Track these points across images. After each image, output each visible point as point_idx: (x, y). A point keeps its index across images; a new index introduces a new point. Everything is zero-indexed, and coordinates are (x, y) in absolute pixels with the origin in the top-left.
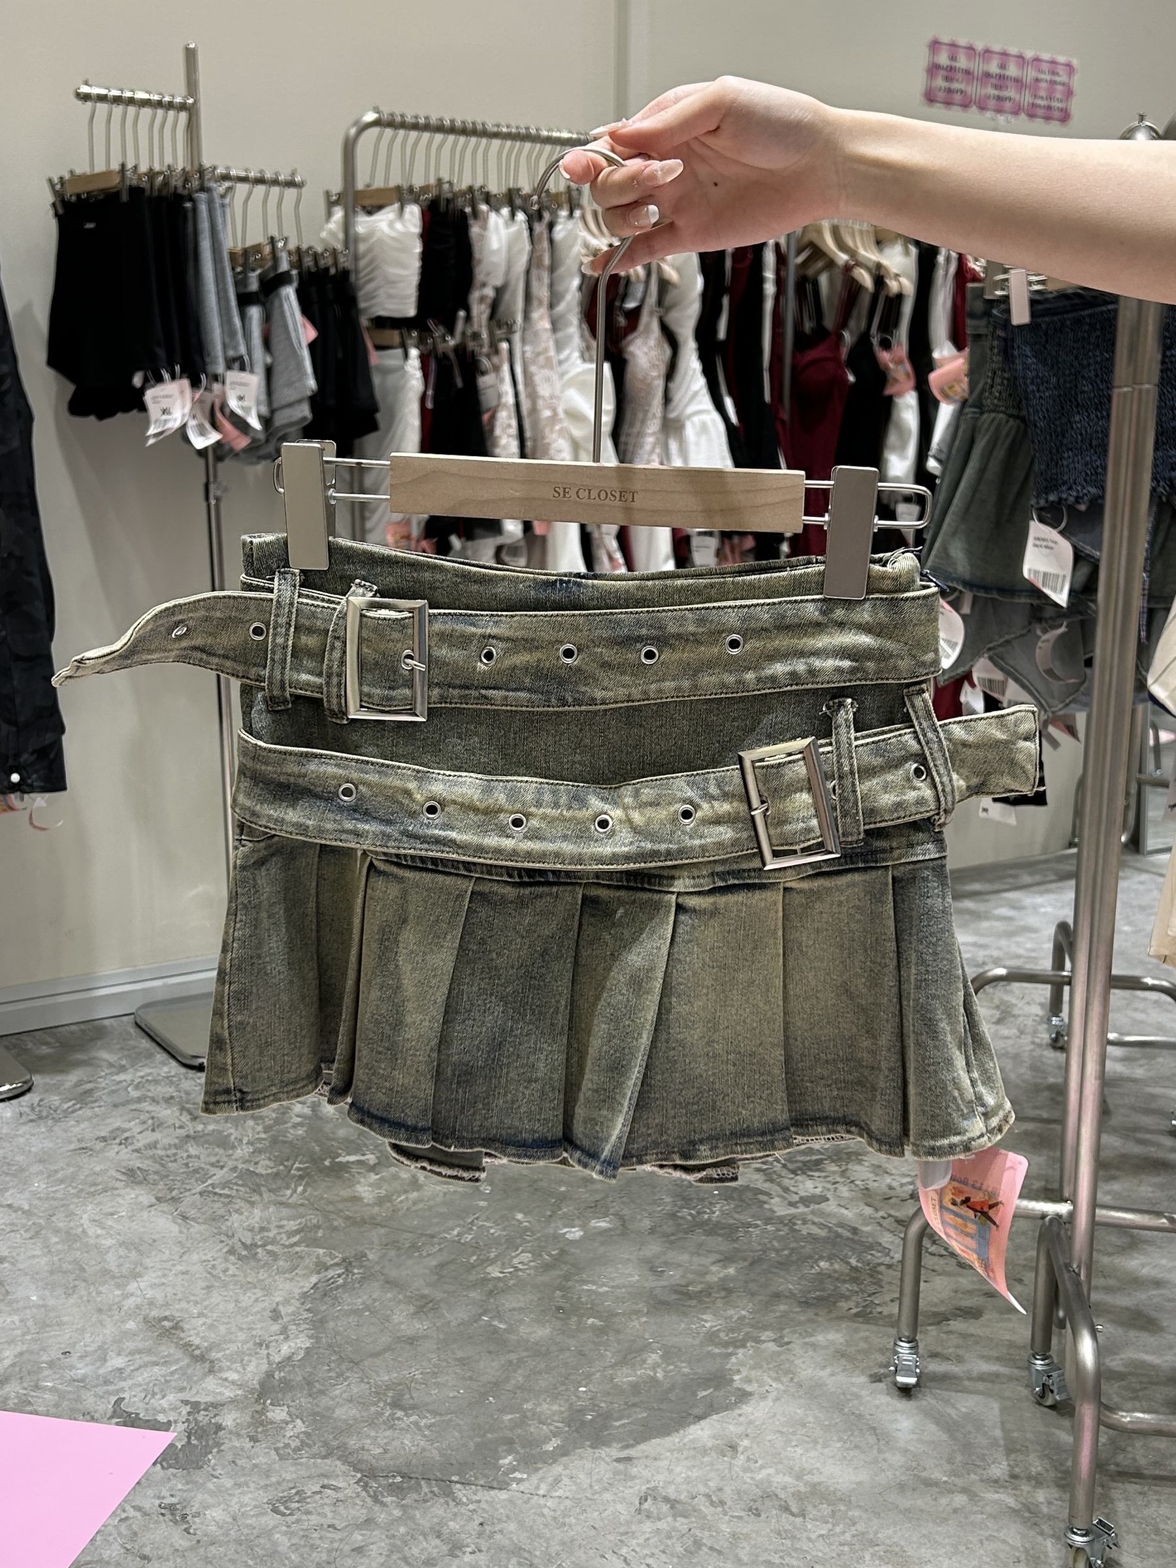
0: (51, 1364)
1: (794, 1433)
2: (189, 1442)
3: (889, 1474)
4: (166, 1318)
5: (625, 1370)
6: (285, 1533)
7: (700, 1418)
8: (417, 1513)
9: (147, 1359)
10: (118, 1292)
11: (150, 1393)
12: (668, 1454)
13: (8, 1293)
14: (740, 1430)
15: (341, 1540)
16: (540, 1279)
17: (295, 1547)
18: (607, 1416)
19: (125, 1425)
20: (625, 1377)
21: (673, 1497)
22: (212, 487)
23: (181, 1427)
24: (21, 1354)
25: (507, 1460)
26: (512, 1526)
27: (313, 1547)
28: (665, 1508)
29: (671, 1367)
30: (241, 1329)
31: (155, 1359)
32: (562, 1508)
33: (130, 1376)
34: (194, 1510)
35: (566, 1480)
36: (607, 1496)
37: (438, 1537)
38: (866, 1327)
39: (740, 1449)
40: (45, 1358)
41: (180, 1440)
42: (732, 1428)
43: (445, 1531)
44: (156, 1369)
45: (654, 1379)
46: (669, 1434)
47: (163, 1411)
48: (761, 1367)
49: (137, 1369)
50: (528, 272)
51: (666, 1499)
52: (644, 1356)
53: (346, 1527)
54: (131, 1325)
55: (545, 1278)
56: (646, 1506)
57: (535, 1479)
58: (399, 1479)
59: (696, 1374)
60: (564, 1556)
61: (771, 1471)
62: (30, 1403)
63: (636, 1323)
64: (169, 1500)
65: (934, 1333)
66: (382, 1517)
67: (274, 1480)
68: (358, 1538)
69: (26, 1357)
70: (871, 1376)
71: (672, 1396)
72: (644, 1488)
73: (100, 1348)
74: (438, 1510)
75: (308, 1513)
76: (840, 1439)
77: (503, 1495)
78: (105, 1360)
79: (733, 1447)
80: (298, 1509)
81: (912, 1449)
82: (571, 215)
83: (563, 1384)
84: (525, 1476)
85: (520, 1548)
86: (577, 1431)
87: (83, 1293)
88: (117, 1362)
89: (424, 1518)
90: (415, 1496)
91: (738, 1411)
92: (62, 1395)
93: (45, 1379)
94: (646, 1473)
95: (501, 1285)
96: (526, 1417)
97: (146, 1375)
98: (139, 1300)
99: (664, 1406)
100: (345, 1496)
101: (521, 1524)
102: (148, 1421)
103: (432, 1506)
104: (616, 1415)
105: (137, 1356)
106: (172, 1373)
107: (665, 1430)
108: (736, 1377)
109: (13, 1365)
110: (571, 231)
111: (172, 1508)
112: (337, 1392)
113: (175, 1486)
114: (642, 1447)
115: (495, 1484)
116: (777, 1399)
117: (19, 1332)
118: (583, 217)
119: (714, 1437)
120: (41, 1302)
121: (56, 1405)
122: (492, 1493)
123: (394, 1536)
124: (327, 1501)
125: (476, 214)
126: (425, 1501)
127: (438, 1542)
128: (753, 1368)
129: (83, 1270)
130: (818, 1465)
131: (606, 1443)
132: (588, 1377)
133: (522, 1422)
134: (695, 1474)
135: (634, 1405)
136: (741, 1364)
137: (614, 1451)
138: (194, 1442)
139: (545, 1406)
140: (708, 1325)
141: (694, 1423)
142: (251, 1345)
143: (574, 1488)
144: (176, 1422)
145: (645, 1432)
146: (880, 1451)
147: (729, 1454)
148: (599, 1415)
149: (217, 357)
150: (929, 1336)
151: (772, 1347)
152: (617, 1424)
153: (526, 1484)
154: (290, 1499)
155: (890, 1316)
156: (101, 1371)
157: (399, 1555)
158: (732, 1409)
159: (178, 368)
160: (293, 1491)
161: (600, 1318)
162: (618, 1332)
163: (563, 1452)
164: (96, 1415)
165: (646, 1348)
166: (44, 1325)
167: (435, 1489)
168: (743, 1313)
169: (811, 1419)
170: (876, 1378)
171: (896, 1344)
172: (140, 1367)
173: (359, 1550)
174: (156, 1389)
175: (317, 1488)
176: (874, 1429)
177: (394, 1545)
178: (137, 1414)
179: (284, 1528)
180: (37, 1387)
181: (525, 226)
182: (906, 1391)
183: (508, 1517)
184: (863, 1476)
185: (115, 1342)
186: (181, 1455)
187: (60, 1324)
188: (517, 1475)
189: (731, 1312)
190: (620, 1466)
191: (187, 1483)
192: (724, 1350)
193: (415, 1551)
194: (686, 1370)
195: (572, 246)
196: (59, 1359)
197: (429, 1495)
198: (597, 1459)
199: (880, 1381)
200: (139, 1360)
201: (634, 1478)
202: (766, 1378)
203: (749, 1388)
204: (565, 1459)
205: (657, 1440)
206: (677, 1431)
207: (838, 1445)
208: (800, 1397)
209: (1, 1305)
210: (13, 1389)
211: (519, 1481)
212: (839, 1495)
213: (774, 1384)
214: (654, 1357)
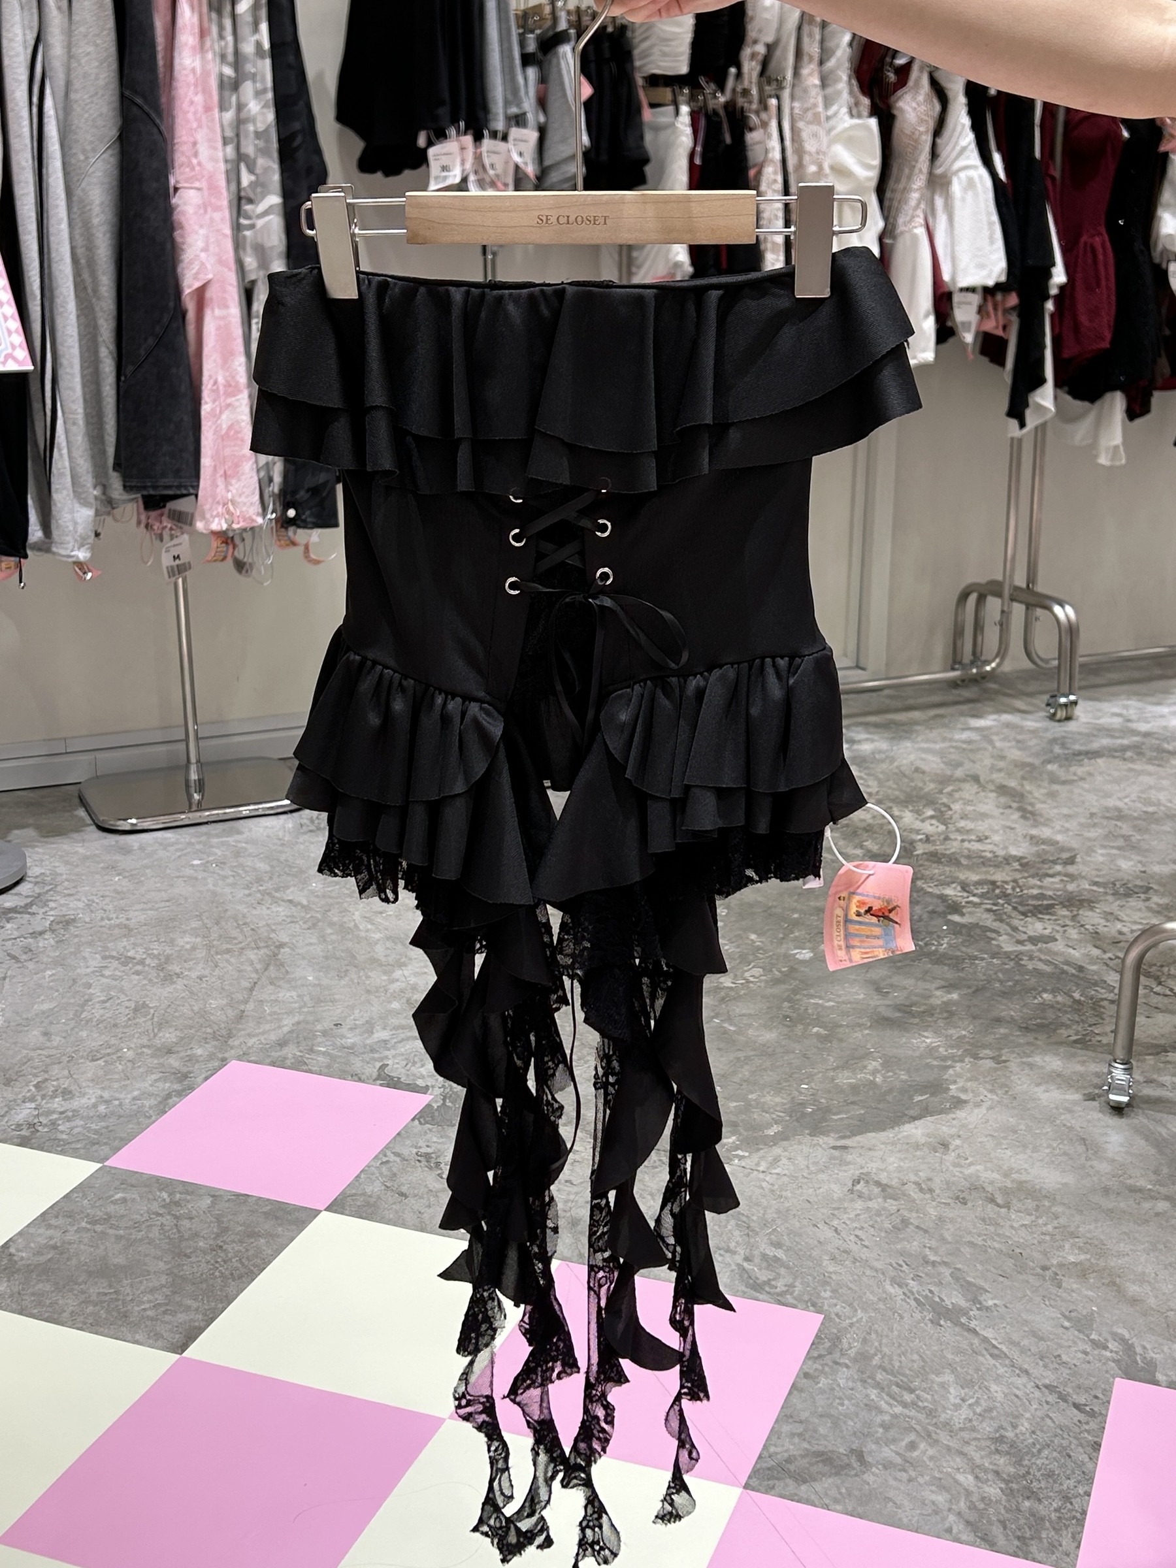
0: (325, 1033)
1: (1005, 1138)
2: (444, 1104)
3: (1095, 1179)
5: (846, 1073)
7: (915, 1118)
9: (409, 1034)
10: (385, 978)
11: (409, 1064)
12: (882, 1147)
13: (287, 972)
14: (954, 1131)
16: (769, 991)
18: (827, 1111)
19: (388, 1087)
20: (845, 1079)
21: (884, 1182)
23: (437, 1091)
24: (298, 1023)
25: (731, 1140)
28: (876, 1190)
29: (890, 1074)
32: (780, 1183)
33: (392, 1049)
35: (784, 1160)
36: (823, 1176)
38: (1085, 1052)
39: (952, 1147)
40: (319, 1028)
41: (436, 1102)
42: (945, 1129)
44: (417, 1043)
45: (873, 1083)
46: (884, 1130)
47: (421, 1080)
48: (977, 1080)
49: (400, 1042)
50: (799, 29)
51: (878, 1184)
52: (866, 1063)
54: (395, 1005)
55: (775, 990)
56: (858, 1187)
57: (756, 1157)
59: (913, 1081)
61: (980, 1167)
62: (305, 1063)
63: (859, 1034)
64: (425, 1150)
69: (302, 1026)
70: (1085, 1095)
72: (857, 1172)
73: (367, 1022)
76: (1049, 1146)
78: (372, 1033)
79: (945, 1145)
81: (1120, 1159)
83: (786, 1080)
84: (747, 1154)
86: (797, 1121)
87: (354, 976)
88: (381, 1035)
91: (952, 1116)
92: (333, 1058)
93: (319, 1045)
94: (860, 1161)
95: (733, 993)
96: (750, 1105)
97: (406, 1048)
98: (403, 985)
99: (881, 1106)
102: (407, 1087)
104: (834, 1110)
105: (399, 1032)
107: (880, 1127)
108: (952, 1087)
109: (291, 1032)
111: (427, 1156)
113: (430, 1139)
114: (857, 1138)
116: (991, 1108)
117: (296, 1005)
119: (928, 1135)
120: (316, 982)
121: (329, 1067)
128: (968, 1080)
129: (354, 957)
130: (1026, 1166)
131: (825, 1133)
132: (810, 1078)
133: (748, 1107)
134: (906, 1164)
136: (959, 1075)
137: (831, 1140)
138: (449, 1104)
139: (768, 1098)
140: (928, 1041)
141: (909, 1122)
143: (791, 1167)
144: (433, 1087)
145: (861, 1127)
146: (1088, 1159)
147: (941, 1150)
148: (819, 1109)
149: (497, 114)
150: (1145, 1064)
151: (990, 1063)
152: (835, 1117)
153: (748, 1161)
155: (1108, 1045)
156: (369, 1041)
158: (947, 1114)
159: (462, 124)
161: (825, 1028)
162: (841, 1040)
163: (783, 1137)
164: (363, 1077)
165: (867, 1055)
166: (318, 1001)
168: (963, 1032)
169: (1022, 1127)
170: (1090, 1097)
171: (1110, 1065)
172: (403, 1040)
174: (416, 1059)
176: (1084, 1140)
178: (399, 1078)
180: (312, 1051)
182: (1118, 1109)
184: (1069, 1179)
185: (380, 1018)
186: (437, 1114)
187: (333, 1001)
188: (739, 1153)
189: (952, 1031)
190: (836, 1153)
191: (442, 1137)
192: (942, 1063)
194: (904, 1077)
196: (332, 1029)
198: (814, 1145)
200: (401, 1035)
201: (848, 1164)
202: (981, 1089)
203: (963, 1097)
204: (785, 1143)
205: (873, 1134)
206: (892, 1128)
207: (1047, 1151)
208: (1014, 1108)
209: (281, 983)
210: (291, 1051)
211: (741, 1158)
212: (1044, 1192)
213: (989, 1095)
214: (873, 1065)
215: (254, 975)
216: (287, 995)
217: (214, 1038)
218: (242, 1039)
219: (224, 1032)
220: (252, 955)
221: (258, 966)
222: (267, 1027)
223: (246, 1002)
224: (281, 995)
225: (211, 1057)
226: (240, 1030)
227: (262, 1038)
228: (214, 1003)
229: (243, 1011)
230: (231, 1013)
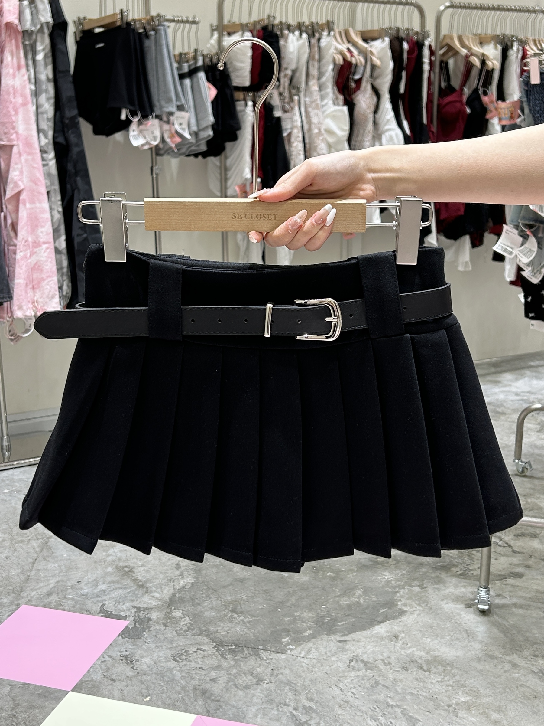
0: (72, 587)
1: (427, 631)
2: (135, 626)
3: (473, 652)
4: (126, 567)
5: (345, 598)
6: (179, 671)
7: (380, 622)
8: (242, 664)
9: (117, 586)
10: (104, 554)
11: (117, 602)
12: (364, 639)
13: (53, 553)
14: (400, 629)
15: (205, 675)
17: (183, 678)
18: (335, 620)
19: (105, 617)
20: (345, 601)
21: (366, 660)
22: (154, 168)
23: (132, 619)
24: (58, 582)
25: (286, 640)
26: (287, 671)
27: (192, 678)
28: (362, 665)
29: (367, 597)
30: (161, 573)
31: (120, 586)
32: (312, 663)
33: (109, 594)
34: (136, 658)
35: (314, 650)
36: (334, 658)
37: (252, 675)
38: (465, 580)
39: (400, 638)
40: (69, 584)
41: (131, 625)
42: (396, 628)
43: (255, 672)
44: (121, 591)
45: (358, 603)
46: (365, 630)
47: (124, 611)
48: (412, 599)
49: (112, 591)
50: (308, 63)
51: (362, 661)
52: (355, 592)
53: (208, 668)
54: (110, 569)
56: (352, 664)
57: (299, 649)
58: (234, 647)
59: (379, 601)
60: (311, 686)
61: (414, 649)
62: (61, 605)
63: (351, 576)
64: (125, 653)
65: (499, 585)
66: (225, 664)
67: (174, 645)
68: (213, 674)
69: (61, 583)
70: (466, 605)
71: (367, 611)
72: (352, 655)
73: (95, 580)
74: (252, 662)
75: (190, 661)
76: (449, 635)
77: (283, 656)
78: (97, 586)
79: (396, 637)
80: (185, 659)
81: (485, 641)
82: (329, 34)
83: (314, 603)
84: (294, 647)
85: (291, 682)
86: (320, 627)
88: (103, 587)
89: (245, 667)
90: (242, 655)
91: (399, 620)
92: (77, 602)
93: (69, 594)
94: (353, 648)
96: (296, 619)
97: (116, 593)
98: (114, 558)
99: (363, 616)
100: (208, 654)
101: (291, 670)
102: (116, 615)
103: (249, 660)
104: (339, 620)
105: (112, 584)
106: (128, 593)
107: (363, 628)
108: (399, 603)
109: (54, 587)
110: (329, 42)
111: (126, 657)
112: (206, 604)
113: (127, 647)
114: (352, 635)
115: (280, 651)
116: (419, 614)
117: (57, 571)
118: (335, 36)
119: (387, 632)
120: (68, 558)
121: (74, 607)
122: (278, 655)
123: (230, 674)
124: (199, 656)
125: (282, 35)
126: (246, 658)
127: (251, 677)
128: (407, 599)
130: (438, 647)
131: (334, 633)
132: (326, 602)
133: (294, 621)
134: (377, 649)
135: (349, 615)
136: (402, 597)
137: (338, 637)
138: (138, 626)
139: (305, 614)
140: (386, 577)
141: (378, 625)
142: (165, 580)
143: (318, 654)
144: (129, 616)
145: (353, 629)
146: (469, 641)
147: (394, 640)
148: (331, 619)
150: (496, 586)
151: (417, 589)
152: (340, 624)
153: (295, 651)
154: (182, 654)
155: (477, 576)
156: (95, 591)
157: (232, 683)
158: (397, 619)
160: (184, 651)
161: (333, 572)
162: (342, 579)
163: (313, 636)
164: (92, 612)
165: (355, 587)
166: (69, 569)
167: (251, 652)
168: (404, 572)
169: (435, 625)
170: (469, 606)
171: (478, 589)
172: (113, 590)
173: (213, 680)
174: (121, 600)
175: (194, 650)
176: (467, 630)
177: (230, 678)
178: (111, 612)
179: (178, 668)
180: (65, 598)
181: (307, 41)
182: (483, 612)
183: (285, 667)
184: (460, 653)
186: (131, 632)
187: (77, 568)
188: (291, 647)
189: (398, 572)
190: (341, 644)
191: (134, 645)
192: (393, 590)
193: (240, 682)
194: (374, 599)
195: (330, 49)
196: (76, 585)
197: (248, 655)
198: (329, 641)
199: (470, 607)
200: (113, 586)
201: (347, 650)
202: (414, 604)
203: (405, 609)
204: (314, 640)
205: (359, 633)
206: (369, 628)
207: (448, 638)
208: (431, 614)
209: (50, 559)
210: (54, 598)
211: (291, 650)
212: (447, 662)
213: (418, 607)
214: (359, 592)
215: (35, 555)
216: (52, 565)
217: (14, 593)
218: (28, 593)
219: (19, 589)
220: (34, 544)
221: (38, 550)
222: (42, 585)
223: (31, 571)
224: (49, 566)
225: (12, 603)
226: (27, 587)
227: (39, 591)
228: (13, 572)
229: (29, 576)
230: (22, 577)
